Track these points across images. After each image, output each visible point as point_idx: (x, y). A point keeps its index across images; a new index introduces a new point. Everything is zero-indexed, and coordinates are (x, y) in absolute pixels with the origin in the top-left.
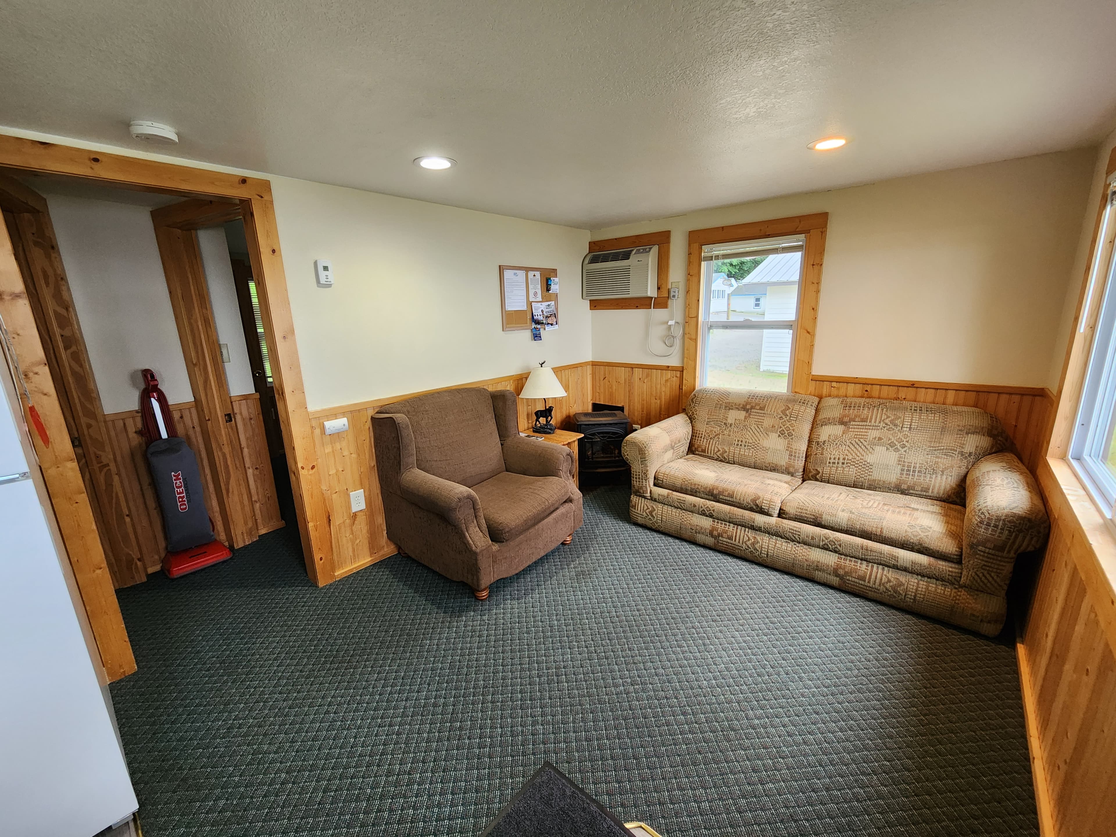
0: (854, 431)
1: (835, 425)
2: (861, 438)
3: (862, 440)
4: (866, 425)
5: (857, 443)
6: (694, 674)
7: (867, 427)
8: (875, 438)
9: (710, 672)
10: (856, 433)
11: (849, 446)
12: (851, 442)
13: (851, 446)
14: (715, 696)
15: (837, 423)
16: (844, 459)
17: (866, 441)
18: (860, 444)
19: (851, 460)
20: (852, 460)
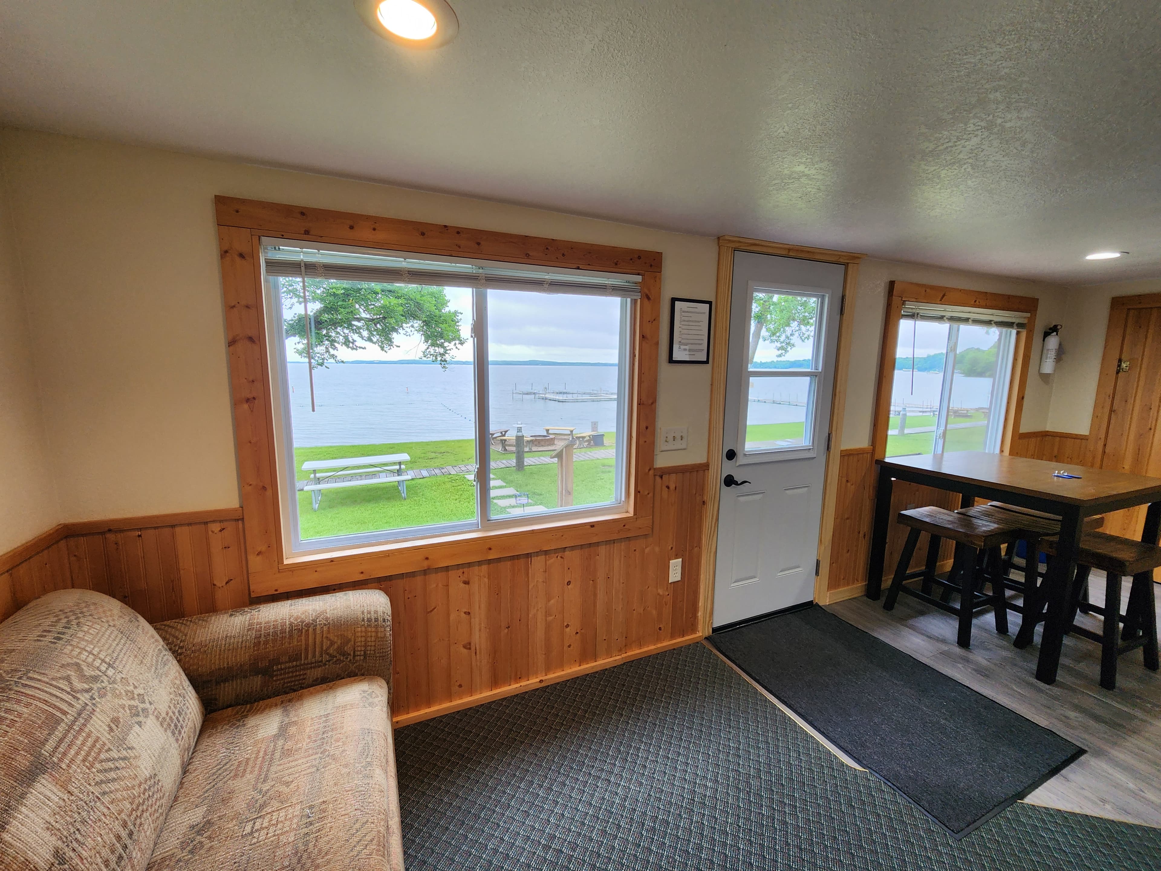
0: (72, 760)
1: (23, 796)
2: (98, 754)
3: (103, 756)
4: (70, 727)
5: (106, 771)
6: (750, 863)
7: (76, 728)
8: (111, 730)
9: (726, 856)
10: (80, 757)
11: (104, 793)
12: (97, 784)
13: (105, 788)
14: (738, 825)
15: (19, 790)
16: (125, 825)
17: (109, 750)
18: (111, 765)
19: (133, 810)
20: (134, 807)
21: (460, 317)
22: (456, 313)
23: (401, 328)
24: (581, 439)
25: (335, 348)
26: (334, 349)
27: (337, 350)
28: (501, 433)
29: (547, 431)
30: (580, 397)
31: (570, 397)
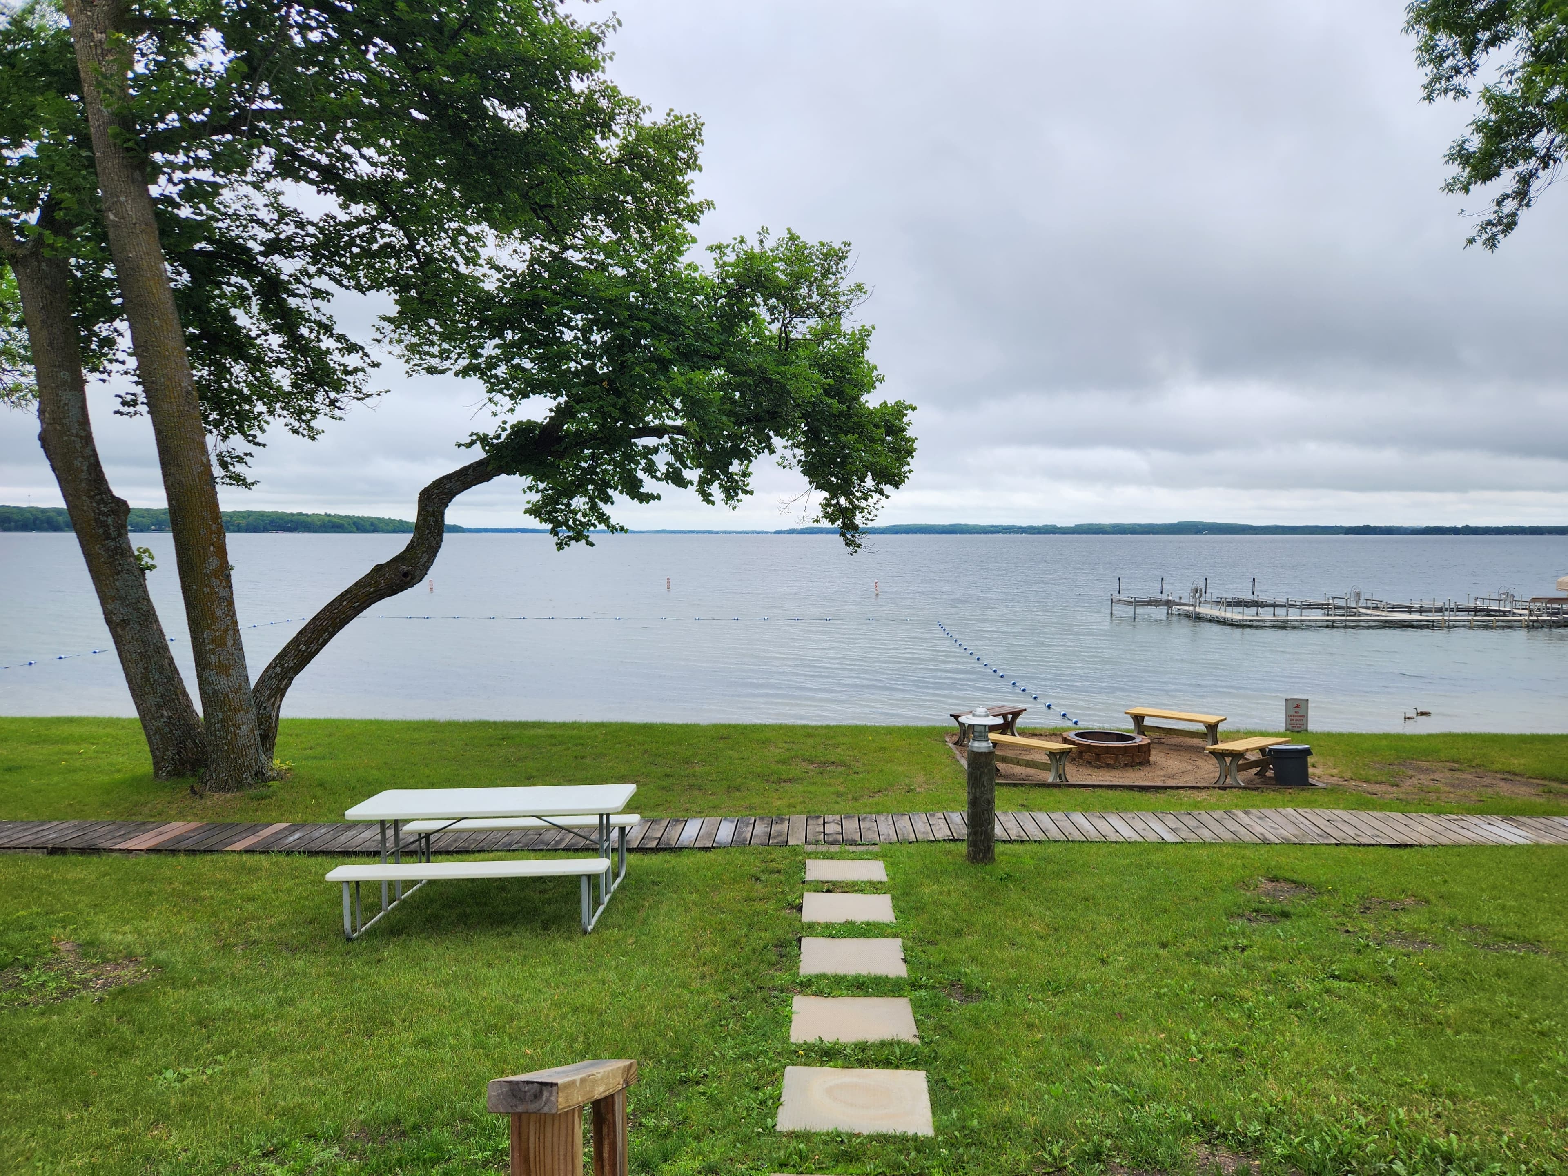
21: (910, 416)
22: (900, 410)
23: (766, 451)
24: (1228, 760)
25: (608, 499)
26: (606, 503)
27: (612, 503)
28: (1004, 716)
29: (1138, 719)
30: (1294, 615)
31: (1266, 614)
